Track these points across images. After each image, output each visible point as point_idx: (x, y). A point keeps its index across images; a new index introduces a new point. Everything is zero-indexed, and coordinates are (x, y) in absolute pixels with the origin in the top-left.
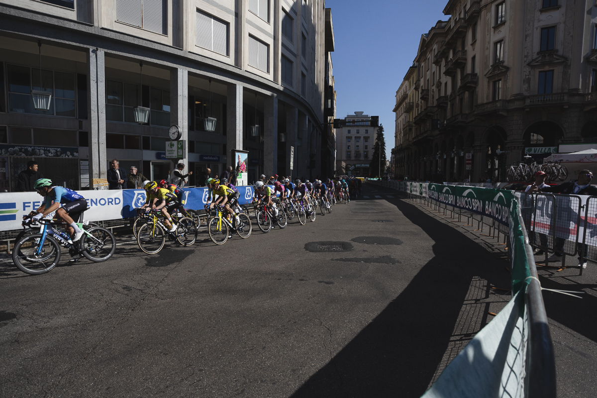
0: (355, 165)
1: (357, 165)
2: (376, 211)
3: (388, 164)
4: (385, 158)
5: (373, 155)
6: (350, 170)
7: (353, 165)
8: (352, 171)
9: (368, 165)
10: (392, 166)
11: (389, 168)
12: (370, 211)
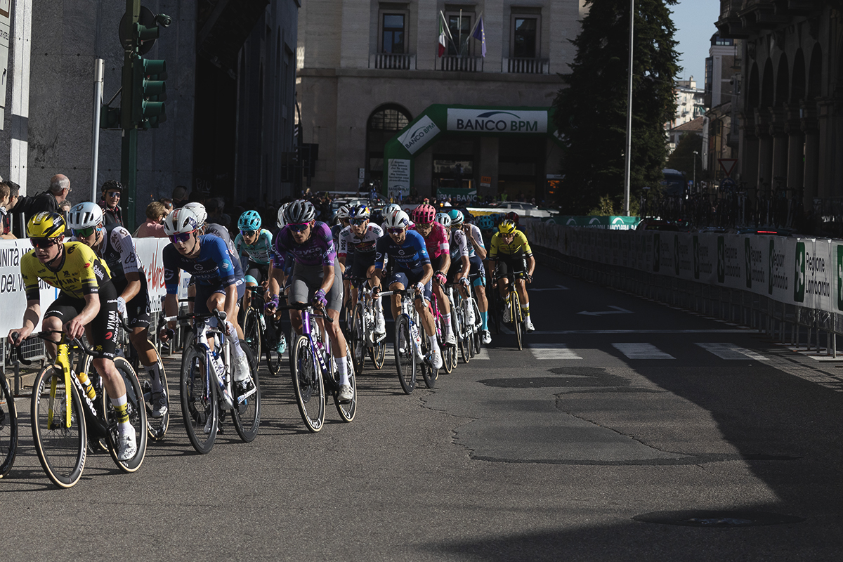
0: (437, 114)
1: (454, 115)
2: (647, 453)
3: (687, 108)
4: (666, 61)
5: (581, 42)
6: (402, 152)
7: (430, 111)
8: (415, 158)
9: (540, 118)
10: (715, 127)
11: (690, 139)
12: (608, 452)
